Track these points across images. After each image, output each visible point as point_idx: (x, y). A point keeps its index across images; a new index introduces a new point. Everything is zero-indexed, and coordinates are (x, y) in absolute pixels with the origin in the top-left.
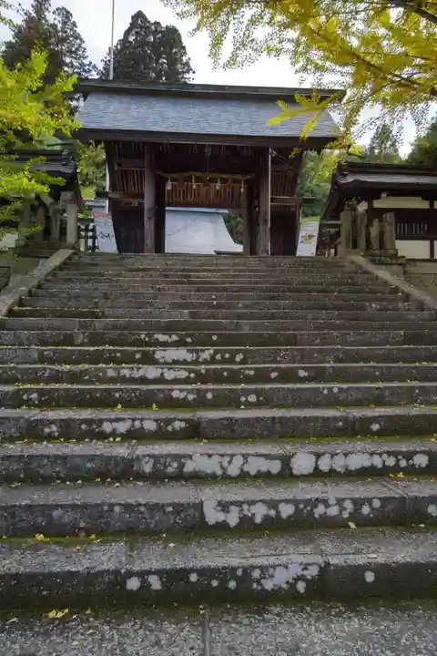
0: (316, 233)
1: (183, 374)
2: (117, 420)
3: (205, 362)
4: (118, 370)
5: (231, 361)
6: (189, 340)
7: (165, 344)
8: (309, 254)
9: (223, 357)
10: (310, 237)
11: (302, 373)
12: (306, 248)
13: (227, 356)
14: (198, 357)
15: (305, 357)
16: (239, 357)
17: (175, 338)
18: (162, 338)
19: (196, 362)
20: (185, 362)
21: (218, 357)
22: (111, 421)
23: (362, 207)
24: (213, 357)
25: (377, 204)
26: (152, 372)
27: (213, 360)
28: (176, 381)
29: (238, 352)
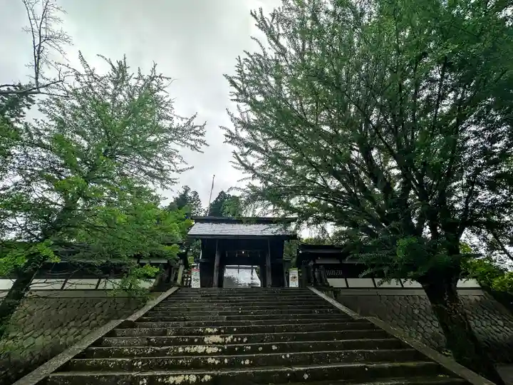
0: (297, 276)
1: (215, 350)
2: (177, 375)
3: (229, 343)
4: (184, 348)
5: (241, 342)
6: (222, 331)
7: (211, 334)
8: (294, 286)
9: (237, 340)
10: (295, 278)
11: (274, 348)
12: (294, 284)
13: (239, 339)
14: (225, 340)
15: (277, 339)
16: (245, 340)
17: (216, 330)
18: (209, 330)
19: (224, 343)
20: (218, 343)
21: (235, 340)
22: (174, 376)
23: (311, 263)
24: (232, 340)
25: (318, 262)
26: (200, 349)
27: (232, 342)
28: (212, 354)
29: (244, 337)
